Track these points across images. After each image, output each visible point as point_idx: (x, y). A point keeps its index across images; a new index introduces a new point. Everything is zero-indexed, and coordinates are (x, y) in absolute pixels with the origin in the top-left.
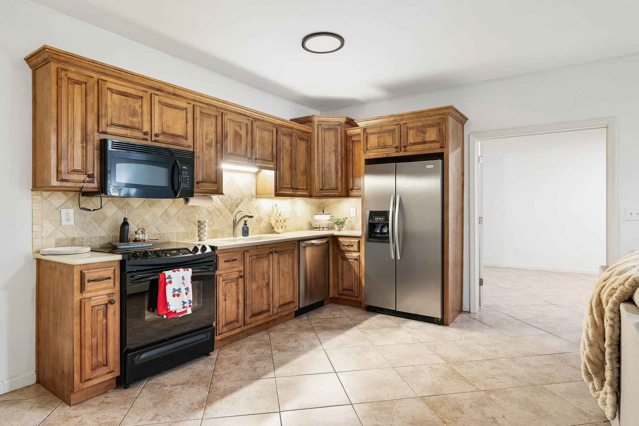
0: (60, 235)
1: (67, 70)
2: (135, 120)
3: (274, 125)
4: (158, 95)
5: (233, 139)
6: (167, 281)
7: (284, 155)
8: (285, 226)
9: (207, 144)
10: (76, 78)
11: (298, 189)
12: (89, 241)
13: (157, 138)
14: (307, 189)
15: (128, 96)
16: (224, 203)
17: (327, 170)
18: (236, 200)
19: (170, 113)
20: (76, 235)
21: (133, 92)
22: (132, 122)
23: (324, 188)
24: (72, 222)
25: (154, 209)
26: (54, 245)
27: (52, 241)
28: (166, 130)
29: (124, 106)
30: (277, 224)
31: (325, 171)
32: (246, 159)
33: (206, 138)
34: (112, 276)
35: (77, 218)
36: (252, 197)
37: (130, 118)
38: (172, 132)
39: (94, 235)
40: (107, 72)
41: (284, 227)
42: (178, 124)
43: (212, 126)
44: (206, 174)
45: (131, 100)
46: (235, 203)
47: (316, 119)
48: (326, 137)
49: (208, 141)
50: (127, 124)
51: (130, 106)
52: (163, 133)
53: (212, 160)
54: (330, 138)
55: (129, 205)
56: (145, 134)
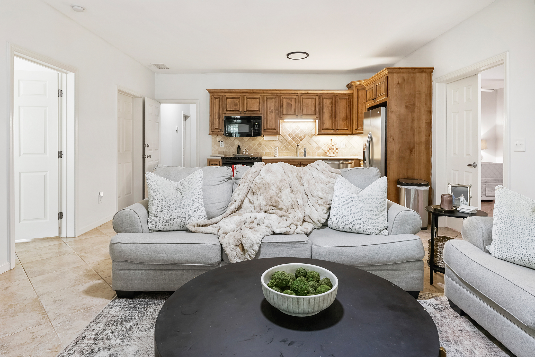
0: (219, 150)
1: (213, 95)
2: (237, 107)
3: (317, 95)
4: (246, 95)
5: (286, 107)
6: (235, 168)
7: (325, 110)
8: (337, 153)
9: (270, 112)
10: (216, 97)
11: (339, 130)
12: (229, 153)
13: (245, 113)
14: (348, 129)
15: (234, 99)
16: (292, 139)
17: (360, 116)
18: (301, 137)
19: (251, 101)
20: (224, 151)
21: (236, 97)
22: (235, 108)
23: (359, 128)
24: (223, 146)
25: (254, 142)
26: (218, 154)
27: (217, 152)
28: (249, 109)
29: (232, 103)
30: (330, 151)
31: (359, 117)
32: (295, 116)
33: (270, 109)
34: (218, 164)
35: (224, 144)
36: (313, 135)
37: (235, 107)
38: (252, 109)
39: (230, 151)
40: (226, 92)
41: (335, 153)
42: (255, 105)
43: (273, 103)
44: (269, 125)
45: (235, 100)
46: (300, 139)
47: (354, 84)
48: (360, 95)
49: (271, 110)
50: (234, 109)
51: (235, 102)
52: (248, 110)
53: (273, 119)
54: (362, 95)
55: (244, 140)
56: (241, 112)
